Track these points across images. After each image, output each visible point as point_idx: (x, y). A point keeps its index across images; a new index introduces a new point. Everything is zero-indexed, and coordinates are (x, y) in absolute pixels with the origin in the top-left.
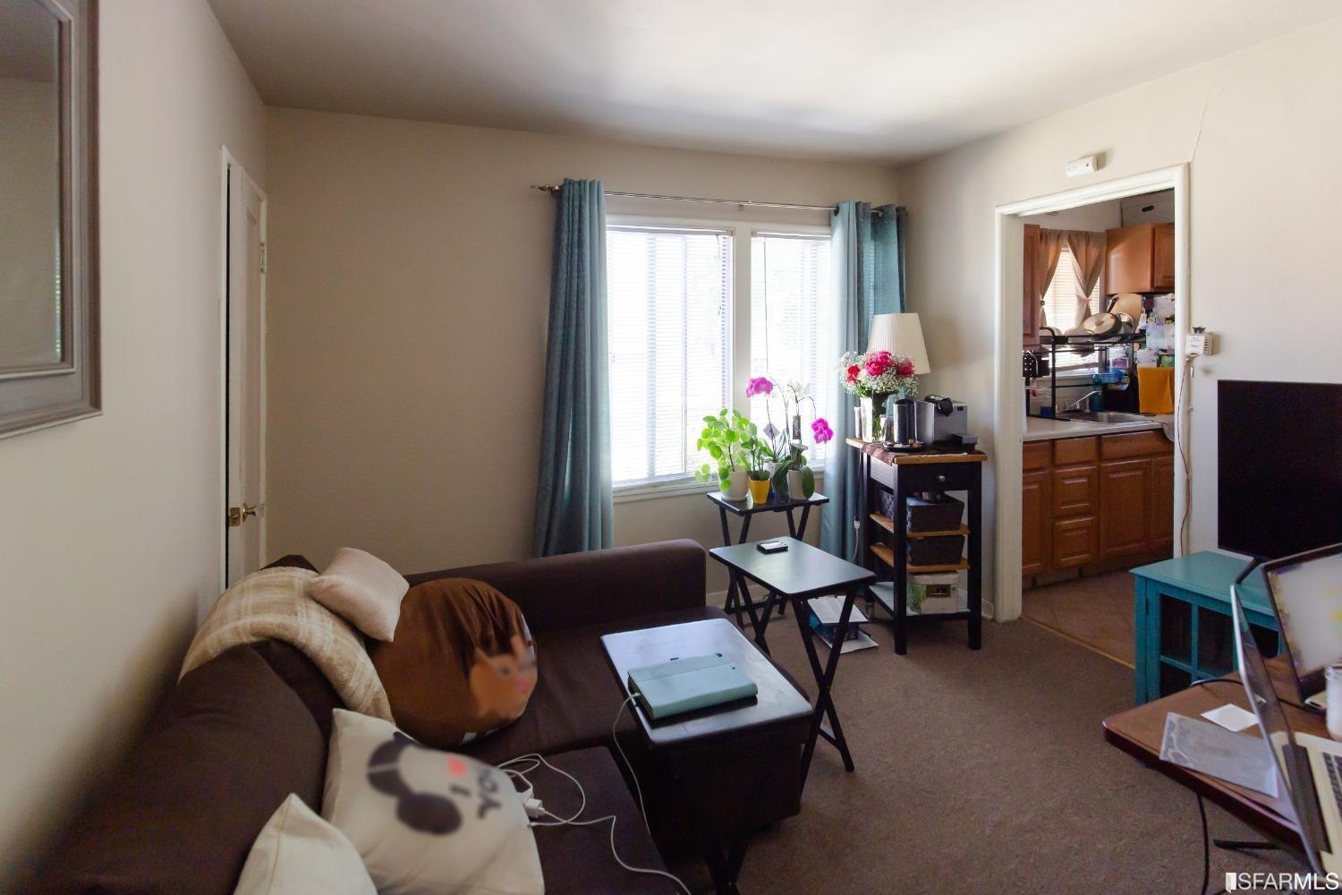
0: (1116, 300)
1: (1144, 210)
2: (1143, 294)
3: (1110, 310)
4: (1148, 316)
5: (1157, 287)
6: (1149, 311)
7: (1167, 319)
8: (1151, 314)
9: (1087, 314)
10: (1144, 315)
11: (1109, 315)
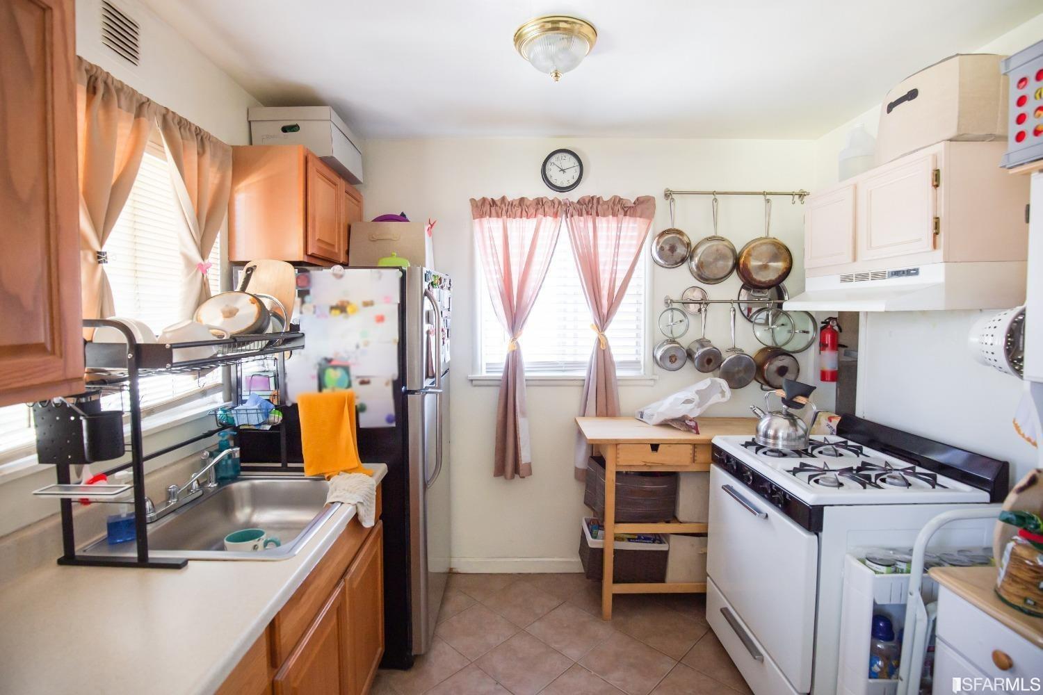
0: (251, 270)
1: (285, 129)
2: (295, 264)
3: (243, 289)
4: (303, 302)
5: (312, 256)
6: (303, 294)
7: (332, 308)
8: (307, 298)
9: (204, 296)
10: (298, 300)
11: (245, 299)
